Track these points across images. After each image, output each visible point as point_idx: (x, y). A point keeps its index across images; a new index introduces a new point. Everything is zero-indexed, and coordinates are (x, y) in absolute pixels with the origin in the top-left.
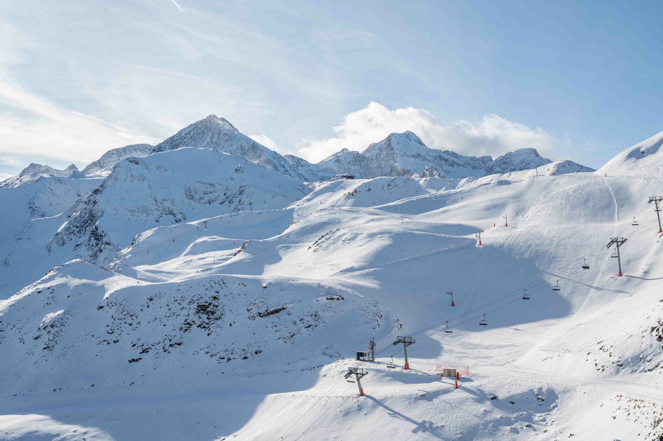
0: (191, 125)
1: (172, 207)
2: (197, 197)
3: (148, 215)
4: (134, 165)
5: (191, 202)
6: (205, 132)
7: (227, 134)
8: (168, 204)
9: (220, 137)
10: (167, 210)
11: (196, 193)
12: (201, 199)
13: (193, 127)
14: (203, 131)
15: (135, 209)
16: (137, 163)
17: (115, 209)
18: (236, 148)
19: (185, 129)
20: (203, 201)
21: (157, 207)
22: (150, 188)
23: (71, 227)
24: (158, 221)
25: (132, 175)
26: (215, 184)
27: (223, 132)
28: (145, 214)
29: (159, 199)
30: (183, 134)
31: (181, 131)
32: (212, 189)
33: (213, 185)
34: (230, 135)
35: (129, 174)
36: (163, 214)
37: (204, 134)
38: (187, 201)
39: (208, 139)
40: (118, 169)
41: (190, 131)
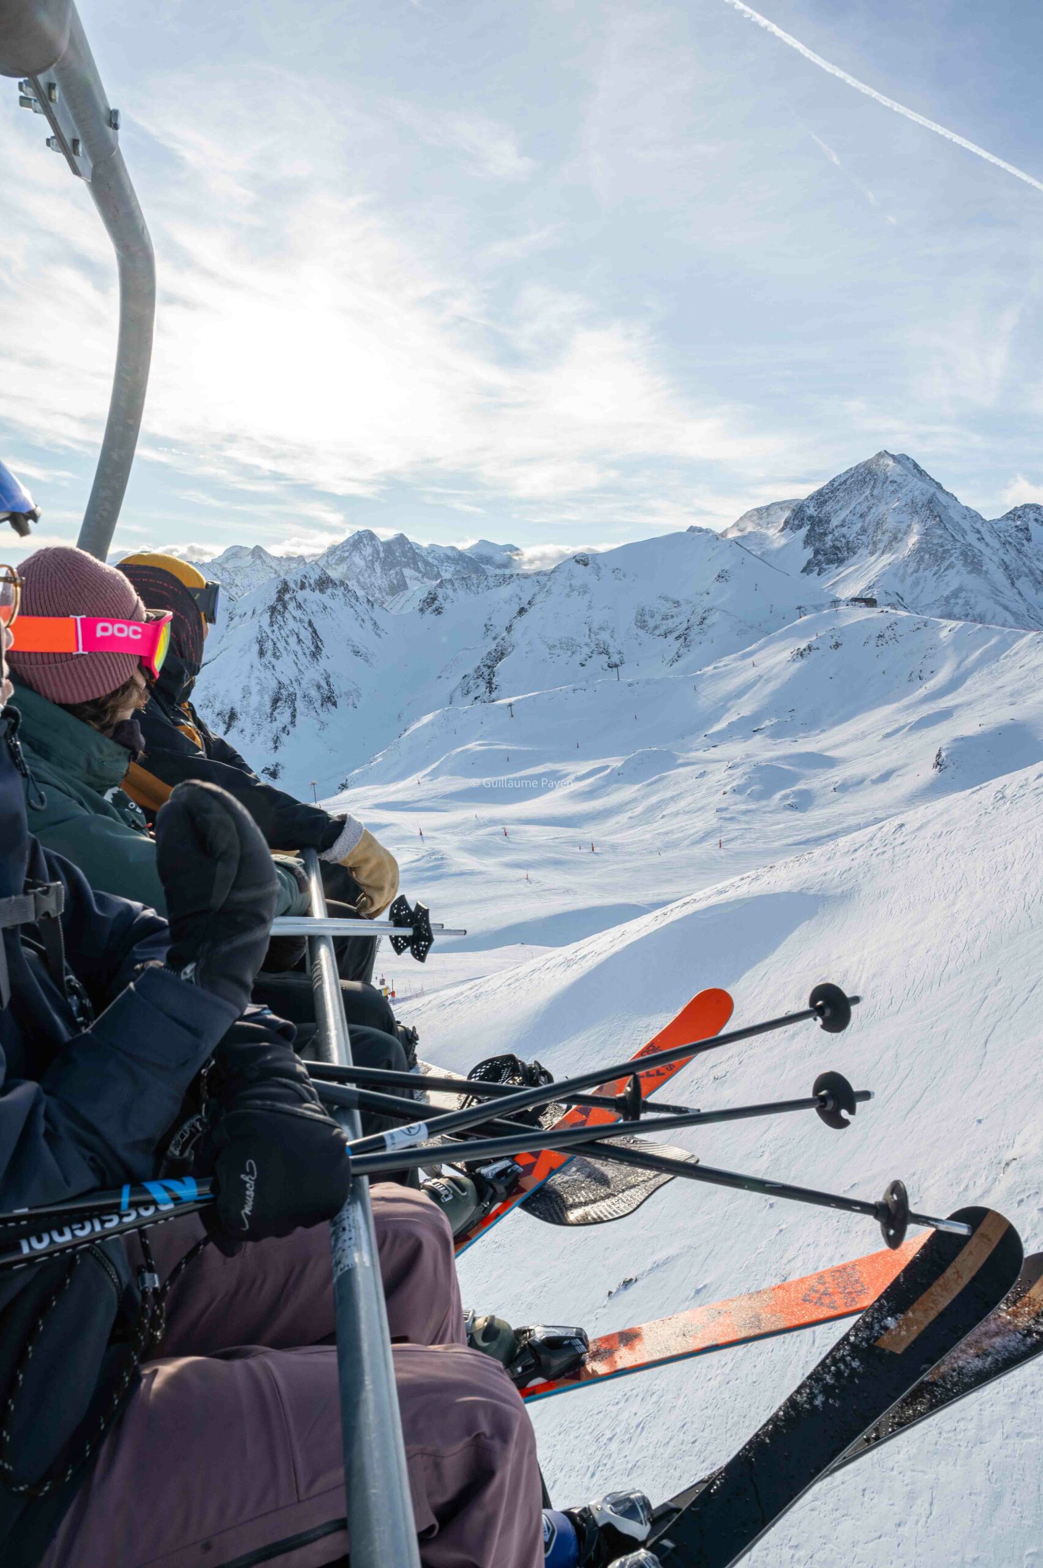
0: (851, 469)
1: (610, 641)
2: (651, 623)
3: (573, 653)
4: (581, 566)
5: (641, 632)
6: (867, 479)
7: (895, 482)
8: (605, 636)
9: (886, 485)
10: (602, 646)
11: (652, 617)
12: (656, 628)
13: (853, 472)
14: (864, 478)
15: (556, 643)
16: (586, 565)
17: (530, 643)
18: (904, 503)
19: (840, 476)
20: (657, 632)
21: (589, 641)
22: (590, 607)
23: (482, 667)
24: (583, 665)
25: (571, 586)
26: (682, 602)
27: (890, 479)
28: (569, 653)
29: (595, 627)
30: (836, 484)
31: (834, 480)
32: (675, 611)
33: (677, 603)
34: (900, 484)
35: (568, 582)
36: (595, 652)
37: (865, 482)
38: (635, 630)
39: (868, 492)
40: (557, 574)
41: (847, 479)
